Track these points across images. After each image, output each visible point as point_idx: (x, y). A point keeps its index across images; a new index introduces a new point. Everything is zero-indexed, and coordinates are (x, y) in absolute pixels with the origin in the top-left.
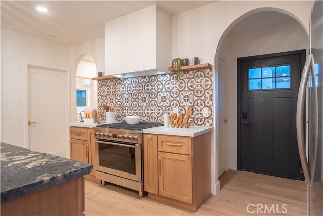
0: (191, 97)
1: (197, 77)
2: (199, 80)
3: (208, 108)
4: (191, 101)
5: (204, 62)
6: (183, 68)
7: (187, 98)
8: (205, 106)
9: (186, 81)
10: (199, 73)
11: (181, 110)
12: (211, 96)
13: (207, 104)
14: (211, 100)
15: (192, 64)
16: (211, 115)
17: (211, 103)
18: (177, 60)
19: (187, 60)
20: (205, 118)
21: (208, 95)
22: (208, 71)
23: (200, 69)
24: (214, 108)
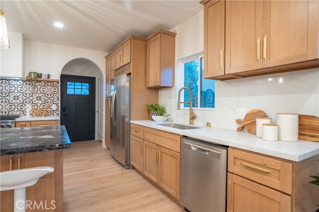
0: (42, 97)
1: (48, 85)
2: (49, 88)
3: (55, 105)
4: (42, 100)
5: (52, 78)
6: (39, 79)
7: (39, 98)
8: (54, 103)
9: (39, 87)
10: (49, 84)
11: (34, 106)
12: (58, 98)
13: (55, 102)
14: (58, 100)
15: (43, 78)
16: (58, 108)
17: (58, 102)
18: (34, 73)
19: (41, 74)
20: (53, 111)
21: (56, 97)
22: (56, 83)
23: (49, 81)
24: (59, 105)
